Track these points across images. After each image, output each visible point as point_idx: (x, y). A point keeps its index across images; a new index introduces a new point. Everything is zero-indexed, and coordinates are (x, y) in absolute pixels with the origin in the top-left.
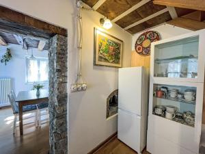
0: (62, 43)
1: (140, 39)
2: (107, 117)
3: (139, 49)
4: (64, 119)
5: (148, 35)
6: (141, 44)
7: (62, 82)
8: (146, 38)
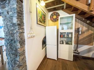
0: (20, 6)
1: (52, 15)
2: (42, 49)
3: (52, 19)
4: (24, 56)
5: (55, 14)
6: (53, 17)
7: (22, 33)
8: (54, 15)
